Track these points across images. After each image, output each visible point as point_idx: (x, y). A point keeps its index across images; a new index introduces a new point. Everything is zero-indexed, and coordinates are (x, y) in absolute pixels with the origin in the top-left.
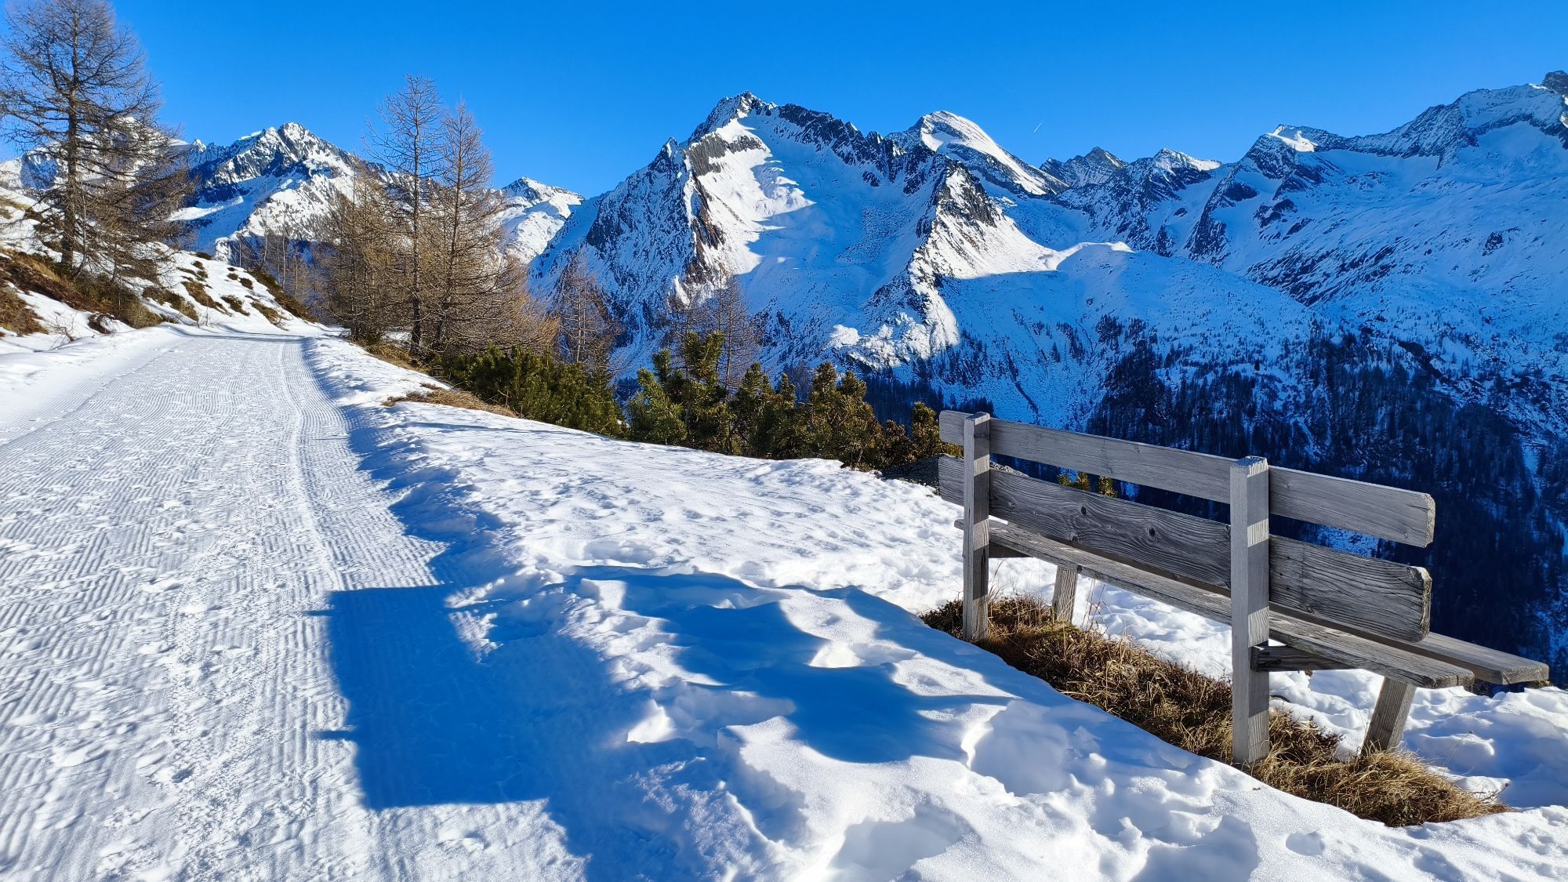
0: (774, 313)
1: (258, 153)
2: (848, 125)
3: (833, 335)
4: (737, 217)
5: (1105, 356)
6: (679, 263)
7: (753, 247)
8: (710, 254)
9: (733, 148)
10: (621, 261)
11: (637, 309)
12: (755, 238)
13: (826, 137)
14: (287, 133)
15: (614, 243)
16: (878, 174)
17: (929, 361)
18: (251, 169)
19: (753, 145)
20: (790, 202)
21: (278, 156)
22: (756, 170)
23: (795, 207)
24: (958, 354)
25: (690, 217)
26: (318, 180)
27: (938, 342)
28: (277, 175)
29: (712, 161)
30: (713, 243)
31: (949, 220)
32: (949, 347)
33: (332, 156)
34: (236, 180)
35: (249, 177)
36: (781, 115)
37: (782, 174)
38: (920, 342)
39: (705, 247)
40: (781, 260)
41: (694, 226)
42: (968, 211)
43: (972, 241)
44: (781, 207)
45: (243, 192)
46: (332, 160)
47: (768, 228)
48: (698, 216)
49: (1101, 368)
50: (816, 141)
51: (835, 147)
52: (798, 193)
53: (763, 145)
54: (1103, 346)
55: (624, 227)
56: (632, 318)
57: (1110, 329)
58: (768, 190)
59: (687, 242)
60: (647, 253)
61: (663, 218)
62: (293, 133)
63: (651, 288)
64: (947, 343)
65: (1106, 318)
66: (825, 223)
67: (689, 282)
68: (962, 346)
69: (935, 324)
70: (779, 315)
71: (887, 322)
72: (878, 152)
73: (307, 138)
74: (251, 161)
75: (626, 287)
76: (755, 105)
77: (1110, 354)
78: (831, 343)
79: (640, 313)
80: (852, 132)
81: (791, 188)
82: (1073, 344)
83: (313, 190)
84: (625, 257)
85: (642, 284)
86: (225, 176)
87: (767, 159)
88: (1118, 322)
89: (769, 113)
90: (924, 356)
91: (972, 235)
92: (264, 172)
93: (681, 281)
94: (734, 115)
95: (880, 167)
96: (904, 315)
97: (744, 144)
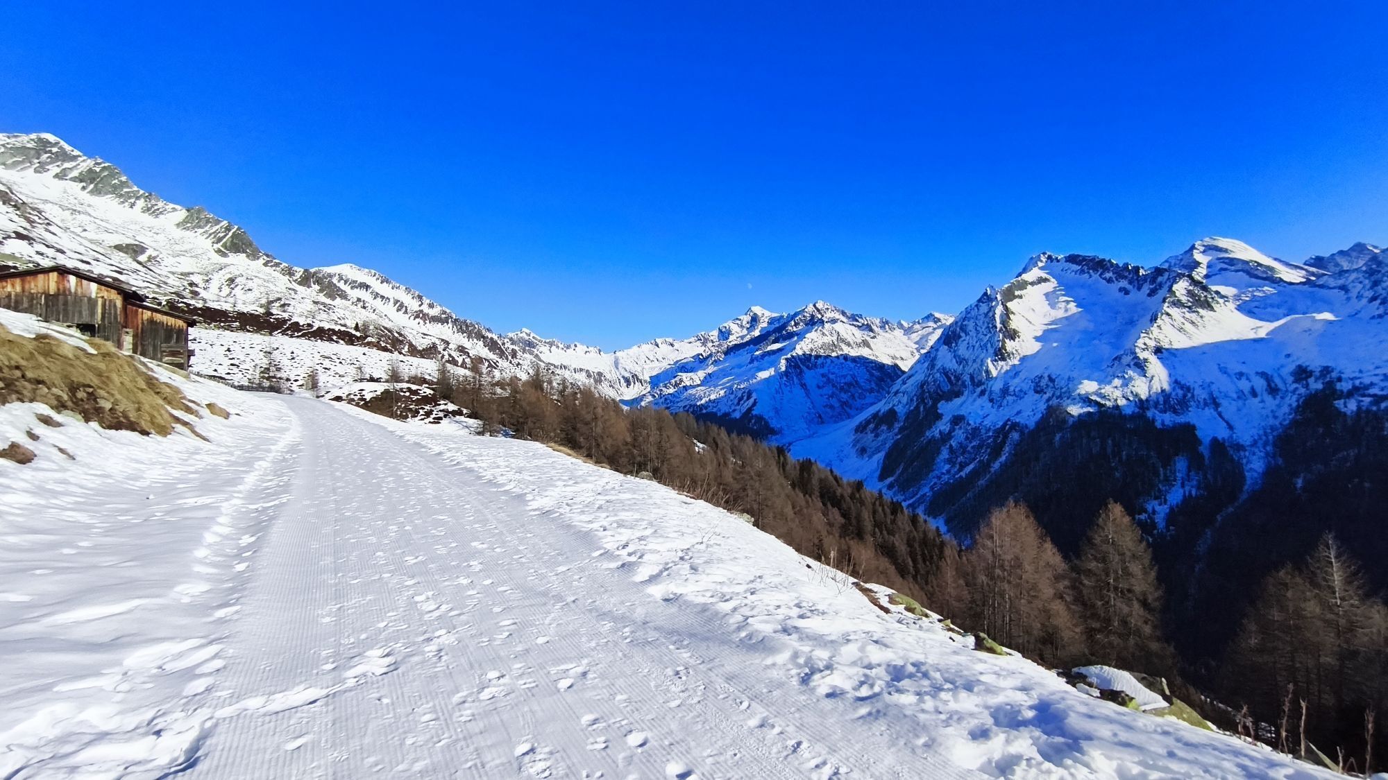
0: (1046, 375)
1: (804, 316)
2: (1110, 261)
3: (1080, 386)
4: (1030, 323)
5: (1297, 393)
6: (991, 351)
7: (1037, 339)
8: (1010, 345)
9: (1032, 284)
10: (960, 352)
11: (966, 378)
12: (1039, 333)
13: (1095, 270)
14: (817, 305)
15: (957, 344)
16: (1129, 287)
17: (1147, 400)
18: (801, 324)
19: (1046, 280)
20: (1066, 310)
21: (812, 316)
22: (1047, 295)
23: (1069, 313)
24: (1170, 394)
25: (999, 325)
26: (827, 325)
27: (1154, 387)
28: (812, 325)
29: (1017, 293)
30: (1013, 338)
31: (1174, 311)
32: (1163, 391)
33: (837, 314)
34: (795, 329)
35: (800, 328)
36: (1066, 261)
37: (1063, 295)
38: (1141, 388)
39: (1007, 341)
40: (1055, 345)
41: (1001, 330)
42: (1190, 304)
43: (1193, 323)
44: (1060, 314)
45: (797, 335)
46: (837, 316)
47: (1050, 327)
48: (1003, 324)
49: (1292, 400)
50: (1088, 273)
51: (1100, 275)
52: (1072, 305)
53: (1053, 280)
54: (1295, 385)
55: (963, 334)
56: (964, 382)
57: (1302, 374)
58: (1053, 305)
59: (996, 339)
60: (974, 346)
61: (984, 327)
62: (820, 305)
63: (975, 366)
64: (1161, 388)
65: (1300, 367)
66: (1089, 321)
67: (996, 361)
68: (1174, 389)
69: (1153, 377)
70: (1049, 376)
71: (1118, 376)
72: (1129, 274)
73: (826, 307)
74: (801, 320)
75: (961, 366)
76: (1050, 258)
77: (1302, 391)
78: (1078, 391)
79: (968, 380)
80: (1112, 264)
81: (1068, 302)
82: (1269, 385)
83: (824, 331)
84: (962, 350)
85: (970, 363)
86: (790, 328)
87: (1055, 287)
88: (1309, 369)
89: (1058, 261)
90: (1143, 397)
91: (1193, 319)
92: (806, 325)
93: (992, 361)
94: (1035, 265)
95: (1130, 283)
96: (1130, 372)
97: (1041, 280)
